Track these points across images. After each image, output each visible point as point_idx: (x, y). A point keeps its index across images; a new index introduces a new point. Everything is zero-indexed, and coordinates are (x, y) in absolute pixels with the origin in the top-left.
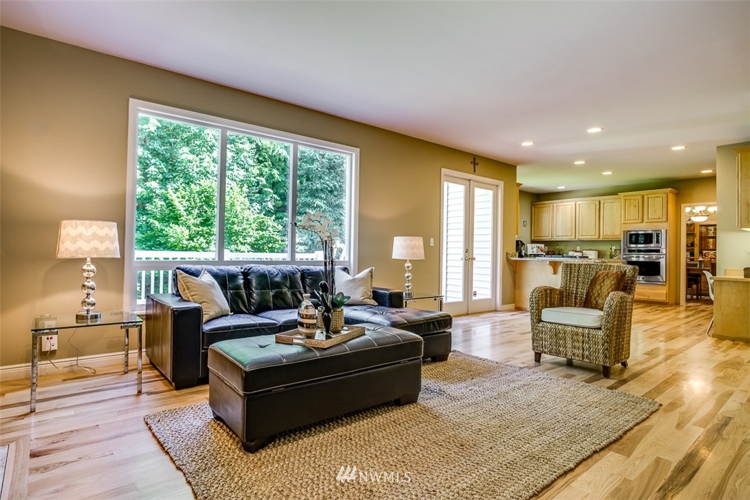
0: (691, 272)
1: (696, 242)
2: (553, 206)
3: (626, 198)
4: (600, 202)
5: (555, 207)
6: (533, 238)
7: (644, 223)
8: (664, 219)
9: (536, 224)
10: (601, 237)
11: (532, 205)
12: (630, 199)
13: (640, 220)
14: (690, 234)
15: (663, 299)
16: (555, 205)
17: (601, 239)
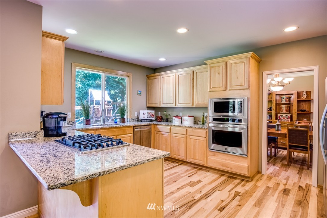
0: (271, 136)
1: (273, 108)
2: (161, 77)
3: (212, 65)
4: (193, 72)
5: (162, 78)
6: (147, 105)
7: (228, 90)
8: (246, 86)
9: (150, 93)
10: (194, 105)
11: (148, 77)
12: (215, 67)
13: (223, 88)
14: (270, 101)
15: (245, 172)
16: (162, 76)
17: (194, 106)
